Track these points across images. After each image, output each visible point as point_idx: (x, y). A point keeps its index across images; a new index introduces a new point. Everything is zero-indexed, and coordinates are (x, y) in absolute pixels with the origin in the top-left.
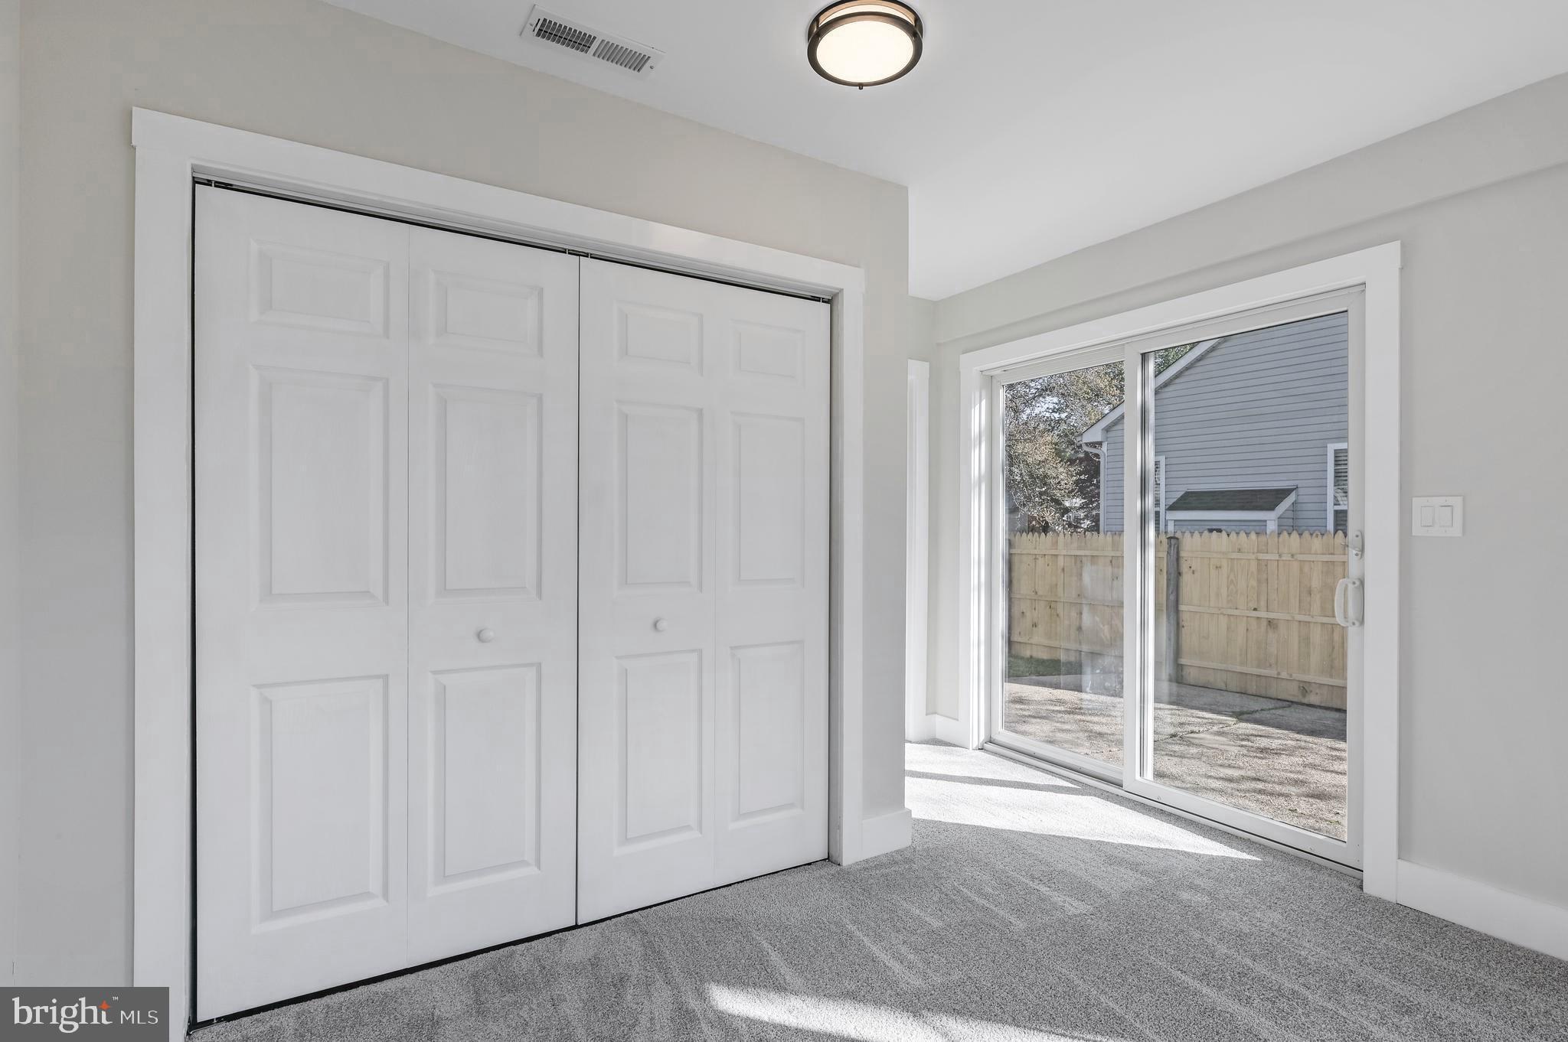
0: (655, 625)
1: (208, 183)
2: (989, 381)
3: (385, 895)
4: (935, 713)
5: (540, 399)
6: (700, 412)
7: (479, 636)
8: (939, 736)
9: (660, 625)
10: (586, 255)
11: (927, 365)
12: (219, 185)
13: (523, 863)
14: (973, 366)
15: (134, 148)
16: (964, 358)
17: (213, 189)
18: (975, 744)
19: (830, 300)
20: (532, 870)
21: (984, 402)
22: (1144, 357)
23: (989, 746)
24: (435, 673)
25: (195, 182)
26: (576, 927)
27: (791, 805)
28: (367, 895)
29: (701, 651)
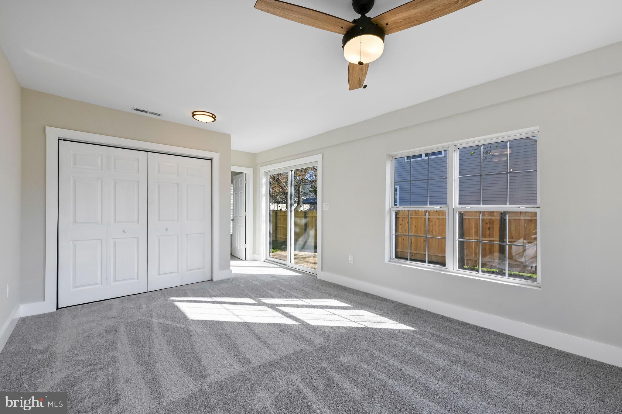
0: (166, 229)
1: (61, 140)
2: (266, 174)
3: (101, 284)
4: (255, 254)
5: (138, 182)
6: (178, 184)
7: (124, 231)
8: (256, 260)
9: (168, 229)
10: (149, 152)
11: (253, 169)
12: (64, 140)
13: (134, 279)
14: (263, 170)
15: (46, 134)
16: (261, 168)
17: (63, 141)
18: (263, 260)
19: (211, 160)
20: (137, 280)
21: (265, 179)
22: (291, 171)
23: (266, 261)
24: (113, 239)
25: (59, 139)
26: (147, 292)
27: (201, 268)
28: (97, 284)
29: (178, 235)
